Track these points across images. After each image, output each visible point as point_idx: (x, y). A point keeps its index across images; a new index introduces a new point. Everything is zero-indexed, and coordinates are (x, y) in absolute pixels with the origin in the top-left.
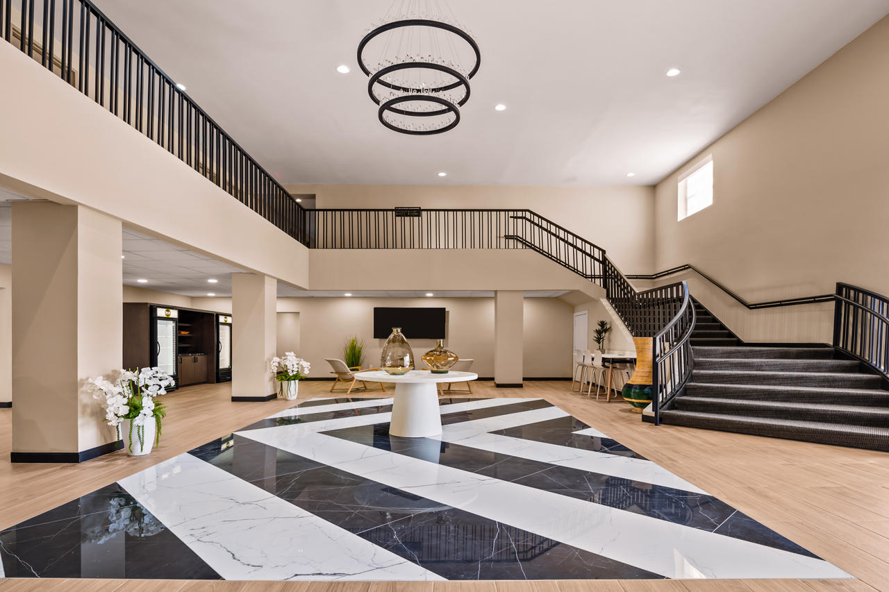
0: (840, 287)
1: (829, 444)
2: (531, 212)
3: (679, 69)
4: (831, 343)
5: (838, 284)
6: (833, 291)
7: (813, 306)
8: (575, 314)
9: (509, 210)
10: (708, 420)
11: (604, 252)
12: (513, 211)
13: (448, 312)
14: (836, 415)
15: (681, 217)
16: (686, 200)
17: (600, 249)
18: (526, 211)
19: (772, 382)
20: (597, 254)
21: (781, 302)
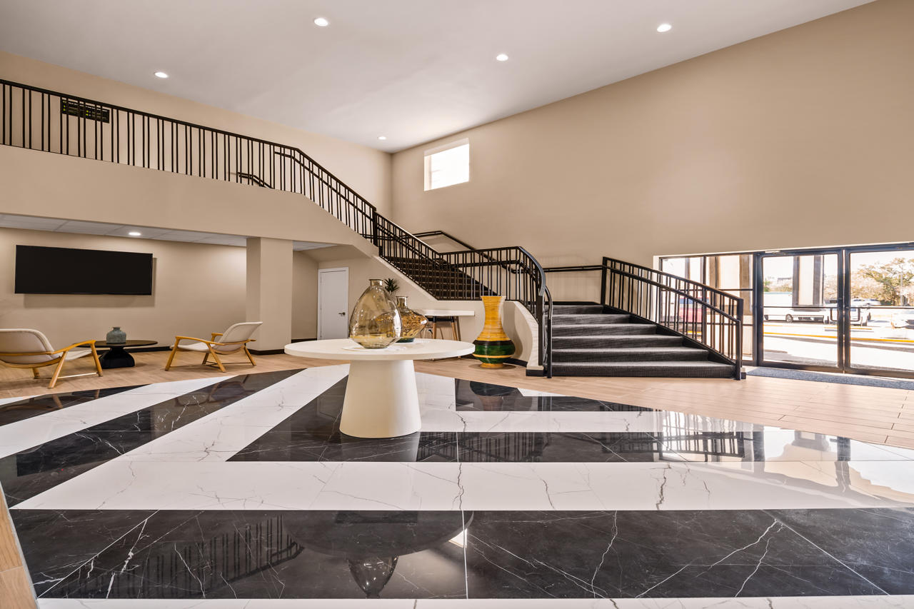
0: (605, 260)
1: (689, 377)
2: (301, 153)
3: (508, 55)
4: (599, 301)
5: (604, 258)
6: (600, 263)
7: (579, 273)
8: (320, 271)
9: (275, 145)
10: (592, 368)
11: (374, 209)
12: (281, 146)
13: (155, 259)
14: (669, 355)
15: (426, 189)
16: (430, 173)
17: (371, 206)
18: (295, 149)
19: (598, 333)
20: (368, 211)
21: (549, 269)
